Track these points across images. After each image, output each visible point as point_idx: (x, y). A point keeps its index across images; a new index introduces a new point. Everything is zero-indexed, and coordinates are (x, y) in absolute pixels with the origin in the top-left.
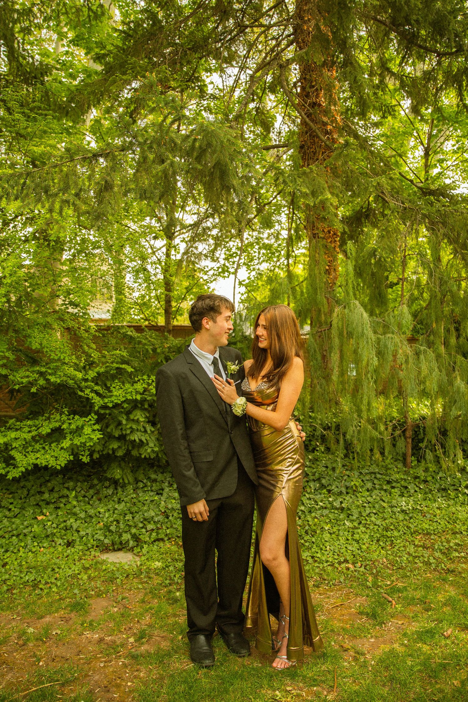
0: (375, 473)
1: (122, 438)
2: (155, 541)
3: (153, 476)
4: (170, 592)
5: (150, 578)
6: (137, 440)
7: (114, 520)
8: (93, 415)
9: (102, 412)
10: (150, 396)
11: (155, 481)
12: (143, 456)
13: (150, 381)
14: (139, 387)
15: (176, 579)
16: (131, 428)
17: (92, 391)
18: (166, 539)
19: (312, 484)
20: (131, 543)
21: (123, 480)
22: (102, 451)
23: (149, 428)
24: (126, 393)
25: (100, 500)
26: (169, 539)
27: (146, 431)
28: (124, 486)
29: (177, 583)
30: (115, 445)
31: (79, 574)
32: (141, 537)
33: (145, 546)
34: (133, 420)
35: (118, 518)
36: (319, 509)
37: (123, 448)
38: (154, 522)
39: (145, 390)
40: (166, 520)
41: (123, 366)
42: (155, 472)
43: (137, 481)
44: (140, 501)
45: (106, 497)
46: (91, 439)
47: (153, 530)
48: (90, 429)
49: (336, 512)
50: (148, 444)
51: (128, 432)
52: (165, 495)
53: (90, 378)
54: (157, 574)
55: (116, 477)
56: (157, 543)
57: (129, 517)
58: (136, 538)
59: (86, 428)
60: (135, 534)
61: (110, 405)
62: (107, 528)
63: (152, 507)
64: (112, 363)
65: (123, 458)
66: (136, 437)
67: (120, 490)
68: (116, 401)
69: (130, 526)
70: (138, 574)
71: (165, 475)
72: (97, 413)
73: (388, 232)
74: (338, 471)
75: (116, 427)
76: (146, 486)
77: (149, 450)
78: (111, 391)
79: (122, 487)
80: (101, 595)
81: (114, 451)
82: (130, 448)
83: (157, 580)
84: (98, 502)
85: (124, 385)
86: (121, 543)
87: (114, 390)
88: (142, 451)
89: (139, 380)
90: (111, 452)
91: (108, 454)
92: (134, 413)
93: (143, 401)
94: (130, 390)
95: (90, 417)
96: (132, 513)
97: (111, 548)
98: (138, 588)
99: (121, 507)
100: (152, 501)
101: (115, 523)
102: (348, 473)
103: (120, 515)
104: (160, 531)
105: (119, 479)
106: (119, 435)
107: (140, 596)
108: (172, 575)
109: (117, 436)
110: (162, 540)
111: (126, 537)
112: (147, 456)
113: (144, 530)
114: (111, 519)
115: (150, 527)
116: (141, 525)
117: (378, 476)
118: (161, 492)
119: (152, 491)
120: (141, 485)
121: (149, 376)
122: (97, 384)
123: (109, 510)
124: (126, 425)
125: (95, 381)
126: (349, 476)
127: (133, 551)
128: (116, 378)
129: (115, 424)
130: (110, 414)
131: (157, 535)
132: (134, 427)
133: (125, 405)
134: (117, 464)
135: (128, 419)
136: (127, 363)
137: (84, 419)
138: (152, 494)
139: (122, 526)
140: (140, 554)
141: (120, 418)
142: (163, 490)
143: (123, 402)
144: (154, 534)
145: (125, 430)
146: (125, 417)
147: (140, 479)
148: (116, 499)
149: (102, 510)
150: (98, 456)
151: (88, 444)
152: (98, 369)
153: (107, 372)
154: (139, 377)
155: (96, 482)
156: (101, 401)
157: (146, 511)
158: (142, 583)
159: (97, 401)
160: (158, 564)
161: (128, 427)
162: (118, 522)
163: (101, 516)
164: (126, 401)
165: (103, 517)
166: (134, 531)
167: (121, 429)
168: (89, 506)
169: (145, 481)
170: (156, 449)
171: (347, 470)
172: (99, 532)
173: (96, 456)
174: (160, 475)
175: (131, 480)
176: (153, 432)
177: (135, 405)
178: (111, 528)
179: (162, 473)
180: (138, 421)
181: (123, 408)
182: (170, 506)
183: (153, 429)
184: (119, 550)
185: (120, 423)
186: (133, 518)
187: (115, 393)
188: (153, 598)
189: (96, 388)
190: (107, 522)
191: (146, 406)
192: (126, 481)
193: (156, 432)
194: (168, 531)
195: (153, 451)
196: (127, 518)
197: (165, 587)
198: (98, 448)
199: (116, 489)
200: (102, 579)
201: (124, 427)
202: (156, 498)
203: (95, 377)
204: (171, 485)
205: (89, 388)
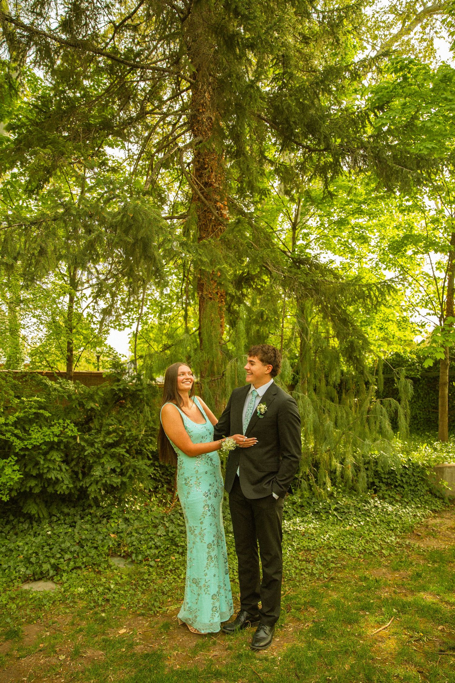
1: (39, 476)
2: (73, 569)
3: (66, 510)
4: (96, 613)
5: (75, 602)
6: (54, 478)
7: (34, 553)
8: (13, 456)
9: (22, 453)
10: (66, 438)
11: (68, 514)
12: (58, 493)
13: (66, 425)
14: (56, 430)
15: (100, 602)
16: (48, 467)
17: (13, 435)
18: (83, 566)
20: (52, 573)
21: (38, 515)
22: (20, 489)
23: (64, 466)
24: (44, 436)
25: (16, 534)
26: (86, 566)
27: (61, 470)
28: (39, 521)
29: (102, 605)
30: (32, 483)
31: (7, 604)
32: (60, 566)
33: (65, 574)
34: (50, 460)
35: (36, 550)
37: (40, 485)
38: (71, 552)
39: (61, 433)
40: (82, 550)
41: (41, 411)
42: (67, 506)
43: (51, 515)
44: (55, 534)
45: (22, 531)
46: (12, 479)
47: (70, 559)
48: (10, 470)
50: (63, 481)
51: (45, 471)
52: (78, 527)
53: (11, 423)
54: (81, 599)
55: (33, 513)
56: (75, 571)
57: (46, 549)
58: (56, 568)
59: (6, 469)
60: (54, 564)
61: (30, 447)
62: (27, 560)
63: (67, 538)
64: (30, 408)
65: (38, 495)
66: (52, 475)
67: (35, 524)
68: (35, 443)
69: (49, 557)
70: (63, 601)
71: (77, 508)
72: (16, 454)
73: (272, 296)
75: (34, 467)
76: (59, 520)
77: (64, 487)
78: (30, 435)
79: (36, 522)
80: (32, 621)
81: (31, 488)
82: (46, 486)
83: (82, 604)
84: (15, 537)
85: (41, 427)
86: (41, 573)
87: (32, 433)
88: (58, 488)
89: (55, 424)
90: (28, 490)
91: (25, 491)
92: (51, 453)
93: (60, 442)
94: (47, 433)
95: (10, 459)
96: (49, 545)
97: (32, 578)
98: (66, 612)
99: (38, 540)
100: (66, 533)
101: (34, 555)
103: (38, 547)
104: (77, 560)
105: (34, 515)
106: (37, 474)
107: (69, 620)
108: (96, 598)
109: (34, 475)
110: (79, 568)
111: (46, 567)
112: (62, 493)
113: (62, 560)
114: (30, 552)
115: (67, 556)
116: (58, 556)
118: (74, 524)
119: (65, 524)
120: (55, 519)
121: (64, 420)
122: (16, 428)
123: (27, 544)
124: (43, 465)
125: (15, 424)
127: (52, 580)
128: (34, 422)
129: (33, 464)
130: (29, 455)
131: (75, 563)
132: (51, 466)
133: (43, 447)
134: (33, 500)
135: (45, 459)
136: (44, 408)
137: (5, 460)
138: (66, 526)
139: (42, 558)
140: (60, 582)
141: (38, 459)
142: (75, 523)
143: (41, 444)
144: (72, 563)
145: (43, 469)
146: (43, 458)
147: (54, 513)
148: (32, 533)
149: (21, 544)
150: (16, 494)
151: (8, 484)
152: (17, 414)
153: (25, 416)
154: (55, 421)
155: (11, 518)
156: (22, 444)
157: (62, 542)
158: (68, 608)
159: (18, 444)
160: (81, 590)
161: (45, 466)
162: (37, 554)
163: (20, 549)
164: (45, 443)
165: (23, 550)
166: (53, 561)
167: (39, 469)
168: (7, 541)
169: (58, 515)
170: (71, 486)
172: (19, 564)
173: (14, 494)
174: (72, 509)
175: (46, 515)
176: (67, 470)
177: (52, 446)
178: (31, 560)
179: (74, 507)
180: (54, 461)
181: (41, 449)
182: (83, 537)
183: (67, 468)
184: (40, 579)
185: (37, 463)
186: (51, 549)
187: (34, 436)
188: (81, 620)
189: (16, 431)
190: (27, 555)
191: (62, 447)
192: (41, 516)
193: (70, 471)
194: (84, 560)
195: (68, 487)
197: (91, 609)
198: (17, 486)
199: (32, 524)
200: (31, 607)
201: (41, 467)
202: (70, 530)
203: (15, 421)
204: (82, 518)
205: (9, 431)
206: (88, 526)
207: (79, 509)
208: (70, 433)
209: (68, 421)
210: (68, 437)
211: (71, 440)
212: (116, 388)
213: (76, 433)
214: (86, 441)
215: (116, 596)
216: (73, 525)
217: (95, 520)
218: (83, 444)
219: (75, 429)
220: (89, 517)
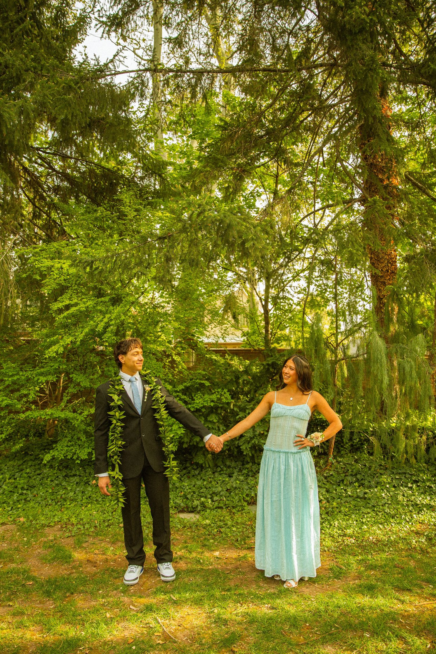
0: (405, 473)
2: (216, 508)
4: (206, 539)
7: (192, 492)
11: (229, 467)
13: (223, 393)
14: (214, 397)
15: (214, 532)
16: (208, 426)
17: (180, 399)
19: (349, 478)
22: (189, 443)
24: (204, 401)
25: (189, 478)
28: (206, 469)
29: (214, 535)
33: (208, 511)
34: (210, 421)
35: (195, 490)
36: (346, 497)
38: (220, 495)
39: (219, 399)
40: (228, 495)
41: (204, 382)
44: (215, 481)
45: (193, 476)
47: (217, 500)
48: (177, 427)
49: (359, 500)
52: (234, 478)
57: (203, 490)
58: (203, 505)
59: (174, 425)
60: (203, 502)
61: (193, 410)
62: (185, 496)
63: (222, 485)
64: (197, 379)
68: (196, 407)
70: (191, 527)
74: (372, 469)
76: (222, 470)
78: (194, 400)
79: (204, 469)
84: (186, 479)
85: (204, 395)
86: (193, 507)
87: (196, 399)
89: (215, 392)
90: (195, 444)
91: (193, 445)
92: (210, 416)
93: (216, 408)
94: (207, 399)
97: (186, 510)
99: (199, 483)
100: (224, 481)
102: (381, 471)
103: (198, 488)
104: (222, 502)
105: (202, 464)
110: (221, 508)
111: (196, 503)
114: (189, 490)
115: (215, 498)
116: (209, 496)
117: (407, 476)
119: (226, 474)
120: (219, 469)
121: (223, 389)
122: (185, 395)
123: (191, 485)
126: (381, 474)
127: (199, 513)
128: (199, 390)
131: (219, 504)
132: (210, 426)
133: (203, 410)
135: (206, 420)
139: (195, 496)
142: (233, 474)
143: (202, 408)
144: (216, 503)
146: (203, 419)
147: (219, 465)
148: (199, 478)
150: (186, 446)
152: (186, 384)
153: (191, 386)
155: (188, 465)
160: (208, 522)
162: (194, 493)
164: (204, 407)
166: (203, 500)
169: (222, 467)
171: (381, 469)
172: (179, 498)
173: (185, 446)
174: (233, 463)
175: (212, 465)
177: (213, 410)
178: (188, 496)
179: (236, 462)
180: (212, 422)
181: (202, 412)
182: (234, 486)
184: (192, 512)
187: (197, 401)
189: (183, 397)
190: (186, 492)
191: (219, 411)
192: (208, 466)
194: (227, 502)
196: (201, 491)
198: (186, 440)
199: (201, 471)
202: (227, 479)
203: (183, 389)
204: (240, 471)
205: (178, 396)
206: (242, 478)
207: (239, 463)
208: (224, 400)
209: (226, 390)
210: (223, 403)
211: (226, 406)
212: (265, 363)
213: (230, 400)
214: (239, 407)
215: (228, 530)
216: (230, 476)
217: (250, 474)
218: (235, 409)
219: (229, 397)
220: (245, 471)
